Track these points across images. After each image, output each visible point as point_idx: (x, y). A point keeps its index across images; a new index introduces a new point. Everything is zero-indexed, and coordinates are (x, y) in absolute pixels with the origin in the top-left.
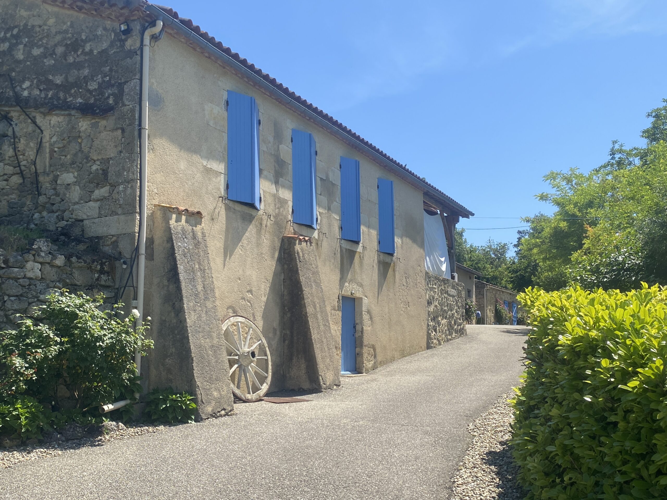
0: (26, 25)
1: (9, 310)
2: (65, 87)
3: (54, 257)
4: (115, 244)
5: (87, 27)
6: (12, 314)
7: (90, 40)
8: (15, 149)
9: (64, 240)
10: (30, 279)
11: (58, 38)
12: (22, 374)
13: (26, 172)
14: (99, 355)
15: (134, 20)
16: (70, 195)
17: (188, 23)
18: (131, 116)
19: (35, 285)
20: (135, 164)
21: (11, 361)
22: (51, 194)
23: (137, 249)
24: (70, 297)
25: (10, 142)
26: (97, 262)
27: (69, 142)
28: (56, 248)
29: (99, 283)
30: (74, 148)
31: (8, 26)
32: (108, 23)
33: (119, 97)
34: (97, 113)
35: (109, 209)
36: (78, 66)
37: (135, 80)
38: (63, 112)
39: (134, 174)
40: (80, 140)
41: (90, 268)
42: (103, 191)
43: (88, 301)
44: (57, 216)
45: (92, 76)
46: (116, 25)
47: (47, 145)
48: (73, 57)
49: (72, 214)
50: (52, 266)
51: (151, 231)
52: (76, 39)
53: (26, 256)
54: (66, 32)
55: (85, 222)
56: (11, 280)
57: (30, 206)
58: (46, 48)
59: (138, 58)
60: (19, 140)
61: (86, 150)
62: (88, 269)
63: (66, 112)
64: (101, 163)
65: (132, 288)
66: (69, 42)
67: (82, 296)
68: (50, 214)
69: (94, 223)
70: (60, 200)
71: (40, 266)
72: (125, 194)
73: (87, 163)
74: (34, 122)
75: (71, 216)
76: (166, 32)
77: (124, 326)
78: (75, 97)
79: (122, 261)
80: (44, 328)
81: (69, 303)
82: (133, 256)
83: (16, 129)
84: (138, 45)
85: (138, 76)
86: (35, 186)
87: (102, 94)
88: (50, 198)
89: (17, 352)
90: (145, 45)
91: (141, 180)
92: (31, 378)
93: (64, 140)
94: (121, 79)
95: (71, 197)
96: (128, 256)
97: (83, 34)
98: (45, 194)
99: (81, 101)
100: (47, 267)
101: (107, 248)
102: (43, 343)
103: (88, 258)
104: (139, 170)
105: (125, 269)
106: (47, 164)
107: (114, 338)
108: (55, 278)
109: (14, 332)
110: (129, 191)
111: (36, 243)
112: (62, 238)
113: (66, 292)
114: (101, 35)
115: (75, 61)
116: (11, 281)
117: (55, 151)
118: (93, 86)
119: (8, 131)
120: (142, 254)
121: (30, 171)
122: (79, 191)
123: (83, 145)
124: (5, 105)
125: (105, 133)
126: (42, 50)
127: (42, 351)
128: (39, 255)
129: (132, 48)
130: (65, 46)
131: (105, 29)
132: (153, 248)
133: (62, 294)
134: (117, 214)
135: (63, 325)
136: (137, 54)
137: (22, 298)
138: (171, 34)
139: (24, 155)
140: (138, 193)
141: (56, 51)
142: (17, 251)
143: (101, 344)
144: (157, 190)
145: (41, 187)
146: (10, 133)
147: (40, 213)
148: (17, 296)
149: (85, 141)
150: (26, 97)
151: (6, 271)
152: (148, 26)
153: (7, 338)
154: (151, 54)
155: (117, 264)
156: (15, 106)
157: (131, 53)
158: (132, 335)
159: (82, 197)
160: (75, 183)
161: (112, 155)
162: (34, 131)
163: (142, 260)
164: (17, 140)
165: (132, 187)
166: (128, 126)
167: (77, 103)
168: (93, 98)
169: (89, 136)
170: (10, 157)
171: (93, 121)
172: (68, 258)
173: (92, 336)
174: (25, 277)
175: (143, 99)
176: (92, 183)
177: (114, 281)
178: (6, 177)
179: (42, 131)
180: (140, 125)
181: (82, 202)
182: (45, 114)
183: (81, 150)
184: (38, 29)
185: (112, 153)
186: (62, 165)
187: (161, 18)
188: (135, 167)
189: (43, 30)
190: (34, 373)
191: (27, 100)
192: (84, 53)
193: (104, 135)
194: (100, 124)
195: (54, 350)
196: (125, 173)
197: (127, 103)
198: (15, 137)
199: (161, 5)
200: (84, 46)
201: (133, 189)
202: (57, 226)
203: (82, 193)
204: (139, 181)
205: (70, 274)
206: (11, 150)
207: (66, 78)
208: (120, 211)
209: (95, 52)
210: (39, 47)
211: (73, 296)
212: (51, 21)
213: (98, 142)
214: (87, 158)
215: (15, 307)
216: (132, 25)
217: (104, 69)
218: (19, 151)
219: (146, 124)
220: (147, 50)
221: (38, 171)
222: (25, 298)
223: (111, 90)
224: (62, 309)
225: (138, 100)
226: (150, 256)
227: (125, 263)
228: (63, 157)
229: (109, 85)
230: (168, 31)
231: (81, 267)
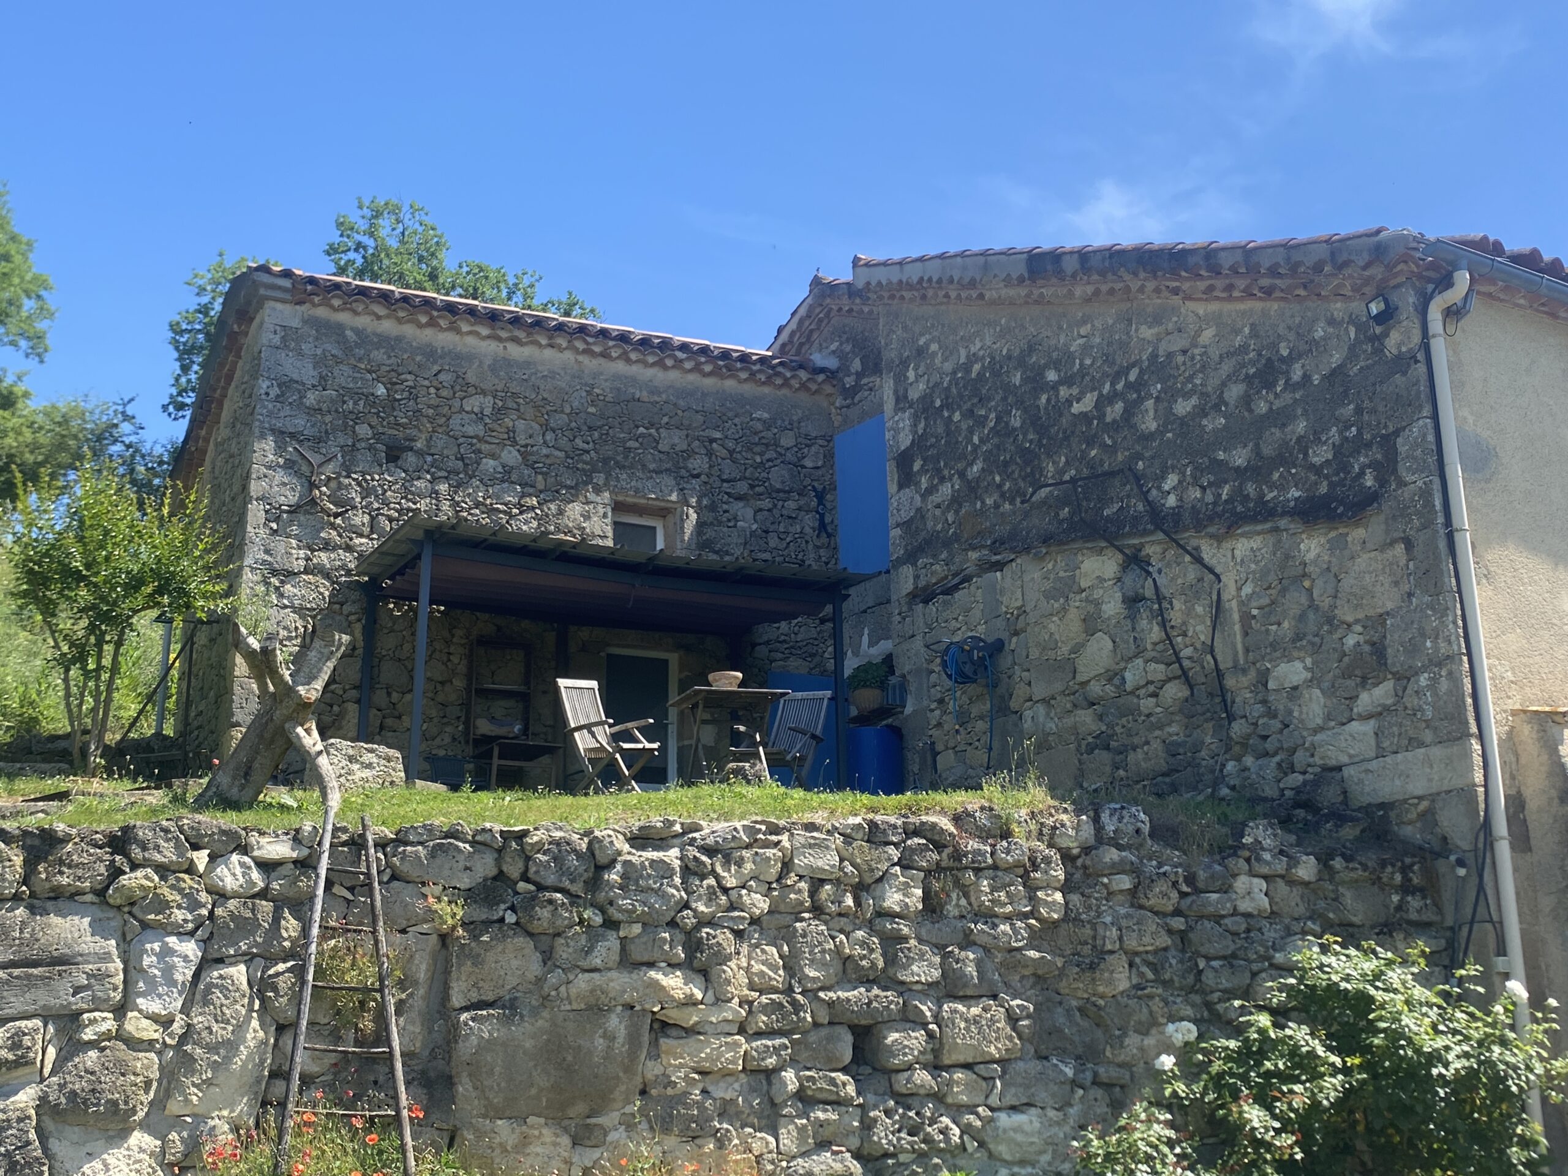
0: (1154, 356)
1: (1212, 992)
2: (1257, 470)
3: (1293, 862)
4: (1428, 817)
5: (1290, 328)
6: (1220, 1000)
7: (1300, 357)
8: (1163, 624)
9: (1304, 819)
10: (1247, 915)
11: (1226, 368)
12: (1269, 1146)
13: (1195, 672)
14: (1442, 1099)
15: (1397, 287)
16: (1301, 713)
17: (1530, 260)
18: (1424, 506)
19: (1260, 930)
20: (1451, 618)
21: (1241, 1113)
22: (1256, 714)
23: (1487, 825)
24: (1347, 956)
25: (1151, 610)
26: (1393, 866)
27: (1284, 591)
28: (1293, 838)
29: (1405, 916)
30: (1295, 601)
31: (1116, 368)
32: (1338, 308)
33: (1387, 468)
34: (1341, 515)
35: (1400, 734)
36: (1280, 417)
37: (1421, 422)
38: (1259, 527)
39: (1450, 643)
40: (1307, 584)
41: (1377, 881)
42: (1380, 694)
43: (1390, 963)
44: (1279, 764)
45: (1315, 432)
46: (1357, 307)
47: (1234, 603)
48: (1266, 401)
49: (1312, 755)
50: (1292, 882)
51: (1513, 777)
52: (1269, 360)
53: (1231, 862)
54: (1244, 349)
55: (1346, 772)
56: (1206, 922)
57: (1213, 747)
58: (1204, 395)
59: (1422, 368)
60: (1171, 603)
61: (1325, 603)
62: (1374, 884)
63: (1268, 525)
64: (1364, 627)
65: (1489, 926)
66: (1252, 371)
67: (1374, 952)
68: (1260, 762)
69: (1367, 771)
70: (1280, 726)
71: (1265, 885)
72: (1435, 694)
73: (1330, 632)
74: (1198, 560)
75: (1311, 760)
76: (1478, 293)
77: (1493, 1025)
78: (1282, 488)
79: (1453, 858)
80: (1299, 1033)
81: (1348, 971)
82: (1481, 845)
83: (1161, 581)
84: (1416, 338)
85: (1426, 411)
86: (1218, 700)
87: (1345, 468)
88: (1256, 724)
89: (1246, 1092)
90: (1434, 336)
91: (1469, 654)
92: (1291, 1155)
93: (1269, 587)
94: (1386, 427)
95: (1304, 716)
96: (1465, 845)
97: (1282, 345)
98: (1245, 717)
99: (1297, 494)
100: (1281, 885)
101: (1410, 828)
102: (1304, 1071)
103: (1371, 858)
104: (1461, 631)
105: (1463, 878)
106: (1240, 647)
107: (1473, 1056)
108: (1301, 910)
109: (1233, 1044)
110: (1444, 685)
111: (1248, 830)
112: (1300, 813)
113: (1336, 942)
114: (1324, 338)
115: (1271, 409)
116: (1208, 925)
117: (1254, 617)
118: (1321, 455)
119: (1143, 587)
120: (1502, 838)
121: (1203, 668)
122: (1322, 700)
123: (1316, 593)
124: (1131, 535)
125: (1365, 556)
126: (1194, 400)
127: (1306, 1089)
128: (1259, 859)
129: (1404, 349)
130: (1243, 381)
131: (1331, 322)
132: (1525, 820)
133: (1325, 949)
134: (1422, 744)
135: (1339, 1024)
136: (1417, 362)
137: (1235, 962)
138: (1490, 295)
139: (1185, 635)
140: (1468, 688)
141: (1226, 395)
142: (1211, 852)
143: (1443, 1071)
144: (1514, 673)
145: (1233, 702)
146: (1149, 592)
147: (1238, 759)
148: (1224, 958)
149: (1319, 583)
150: (1173, 508)
151: (1193, 901)
152: (1434, 291)
153: (1219, 1059)
154: (1451, 353)
155: (1441, 866)
156: (1151, 533)
157: (1403, 362)
158: (1517, 1047)
159: (1329, 714)
160: (1309, 683)
161: (1390, 606)
162: (1200, 580)
163: (1504, 850)
164: (1165, 605)
165: (1450, 673)
166: (1419, 530)
167: (1288, 501)
168: (1325, 483)
169: (1328, 569)
170: (1155, 644)
171: (1333, 534)
172: (1324, 860)
173: (1418, 1051)
174: (1235, 913)
175: (1447, 460)
176: (1350, 677)
177: (1440, 910)
178: (1151, 688)
179: (1218, 577)
180: (1448, 522)
181: (1333, 724)
182: (1219, 539)
183: (1312, 606)
184: (1180, 359)
185: (1387, 599)
186: (1274, 646)
187: (1464, 263)
188: (1451, 626)
189: (1193, 358)
190: (1296, 1143)
191: (1176, 514)
192: (1289, 386)
193: (1363, 561)
194: (1349, 539)
195: (1332, 1087)
196: (1428, 644)
197: (1409, 478)
198: (1159, 597)
199: (1458, 234)
200: (1287, 372)
201: (1454, 678)
202: (1282, 785)
203: (1329, 703)
204: (1465, 658)
205: (1333, 900)
206: (1156, 628)
207: (1257, 450)
208: (1428, 736)
209: (1316, 379)
210: (1187, 396)
211: (1352, 952)
212: (1207, 335)
213: (1352, 581)
214: (1330, 620)
215: (1225, 984)
216: (1394, 298)
217: (1342, 411)
218: (1172, 627)
219: (1463, 516)
220: (1439, 347)
221: (1222, 667)
222: (1242, 962)
223: (1367, 456)
224: (1332, 987)
225: (1434, 467)
226: (1521, 841)
227: (1461, 863)
228: (1274, 627)
229: (1360, 445)
230: (1483, 289)
231: (1356, 881)
